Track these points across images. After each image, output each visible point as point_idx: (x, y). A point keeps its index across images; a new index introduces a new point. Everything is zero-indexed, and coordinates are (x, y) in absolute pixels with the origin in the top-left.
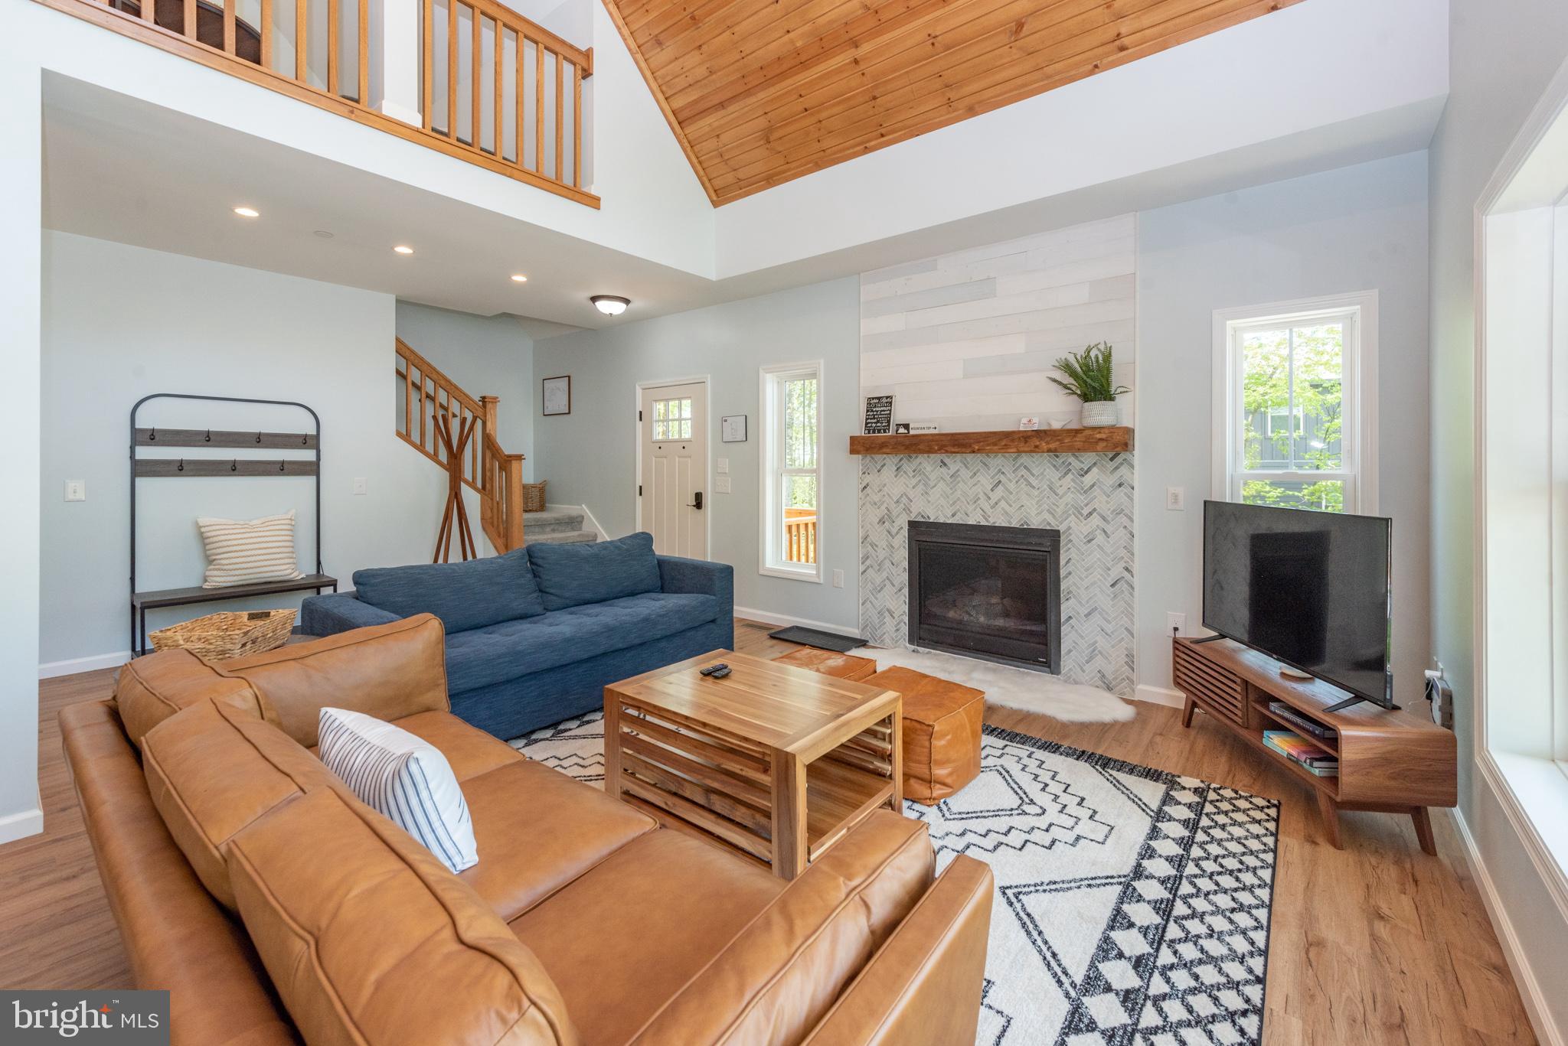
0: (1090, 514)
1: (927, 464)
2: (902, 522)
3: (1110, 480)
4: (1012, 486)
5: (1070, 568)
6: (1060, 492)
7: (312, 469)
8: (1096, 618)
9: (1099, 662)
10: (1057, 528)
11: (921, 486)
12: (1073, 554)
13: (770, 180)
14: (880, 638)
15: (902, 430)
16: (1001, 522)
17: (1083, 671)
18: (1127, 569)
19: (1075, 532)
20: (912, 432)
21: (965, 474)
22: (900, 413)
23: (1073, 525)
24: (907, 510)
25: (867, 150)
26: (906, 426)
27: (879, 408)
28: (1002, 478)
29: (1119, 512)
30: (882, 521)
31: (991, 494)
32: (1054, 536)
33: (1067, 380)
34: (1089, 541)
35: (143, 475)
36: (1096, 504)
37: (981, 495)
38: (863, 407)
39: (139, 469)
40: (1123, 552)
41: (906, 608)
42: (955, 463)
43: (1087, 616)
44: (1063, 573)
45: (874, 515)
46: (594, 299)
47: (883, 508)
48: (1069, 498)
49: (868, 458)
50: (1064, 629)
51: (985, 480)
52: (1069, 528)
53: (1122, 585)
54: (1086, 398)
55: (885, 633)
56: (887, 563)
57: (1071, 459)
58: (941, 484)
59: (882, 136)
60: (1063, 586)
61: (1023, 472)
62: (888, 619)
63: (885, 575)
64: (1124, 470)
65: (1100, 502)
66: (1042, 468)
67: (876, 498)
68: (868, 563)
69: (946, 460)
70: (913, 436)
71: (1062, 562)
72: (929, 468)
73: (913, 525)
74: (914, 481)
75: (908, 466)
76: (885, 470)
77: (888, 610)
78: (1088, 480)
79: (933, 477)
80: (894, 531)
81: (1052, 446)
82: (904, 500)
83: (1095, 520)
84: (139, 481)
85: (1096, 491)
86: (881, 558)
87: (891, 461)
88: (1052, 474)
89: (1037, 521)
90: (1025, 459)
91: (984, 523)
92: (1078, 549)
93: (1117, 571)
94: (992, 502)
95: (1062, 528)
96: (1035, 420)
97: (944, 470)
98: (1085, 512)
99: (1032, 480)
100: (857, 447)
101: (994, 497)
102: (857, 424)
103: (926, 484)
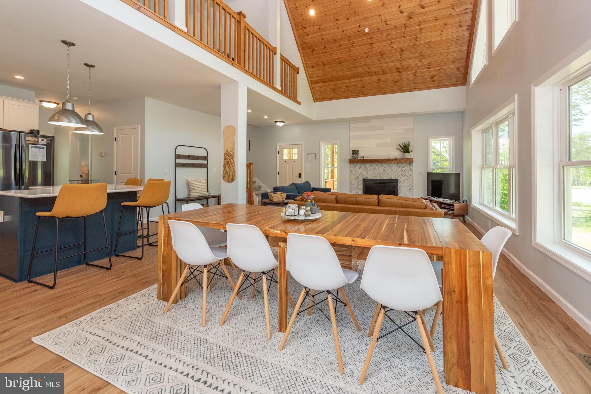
1: (368, 166)
2: (361, 179)
3: (408, 169)
4: (388, 170)
5: (401, 187)
6: (398, 171)
7: (206, 166)
12: (401, 184)
13: (332, 99)
15: (362, 158)
16: (385, 178)
18: (412, 187)
19: (401, 179)
20: (364, 159)
21: (377, 168)
22: (361, 154)
23: (401, 178)
24: (362, 176)
25: (359, 97)
26: (363, 157)
27: (355, 153)
28: (386, 169)
29: (410, 175)
30: (356, 179)
31: (383, 172)
32: (397, 181)
33: (400, 149)
34: (404, 181)
35: (178, 167)
36: (406, 174)
37: (381, 172)
38: (351, 152)
39: (177, 165)
40: (411, 183)
42: (374, 166)
44: (399, 188)
45: (353, 178)
46: (276, 122)
47: (356, 176)
48: (400, 173)
49: (352, 165)
51: (382, 169)
53: (411, 190)
54: (404, 152)
56: (357, 188)
57: (401, 165)
58: (371, 170)
59: (363, 94)
60: (399, 191)
61: (390, 167)
63: (357, 191)
64: (411, 167)
65: (407, 174)
66: (394, 167)
67: (354, 174)
68: (352, 189)
69: (372, 165)
71: (399, 186)
72: (368, 167)
73: (364, 179)
74: (364, 170)
75: (363, 166)
76: (356, 167)
78: (404, 169)
79: (369, 169)
80: (359, 181)
81: (398, 162)
82: (362, 174)
83: (406, 177)
84: (177, 168)
85: (406, 171)
86: (356, 187)
87: (358, 165)
88: (397, 168)
89: (393, 178)
90: (391, 165)
91: (381, 178)
93: (410, 187)
94: (383, 174)
95: (399, 179)
96: (393, 156)
97: (372, 167)
98: (403, 175)
99: (392, 169)
100: (351, 162)
101: (384, 173)
102: (349, 156)
103: (367, 170)
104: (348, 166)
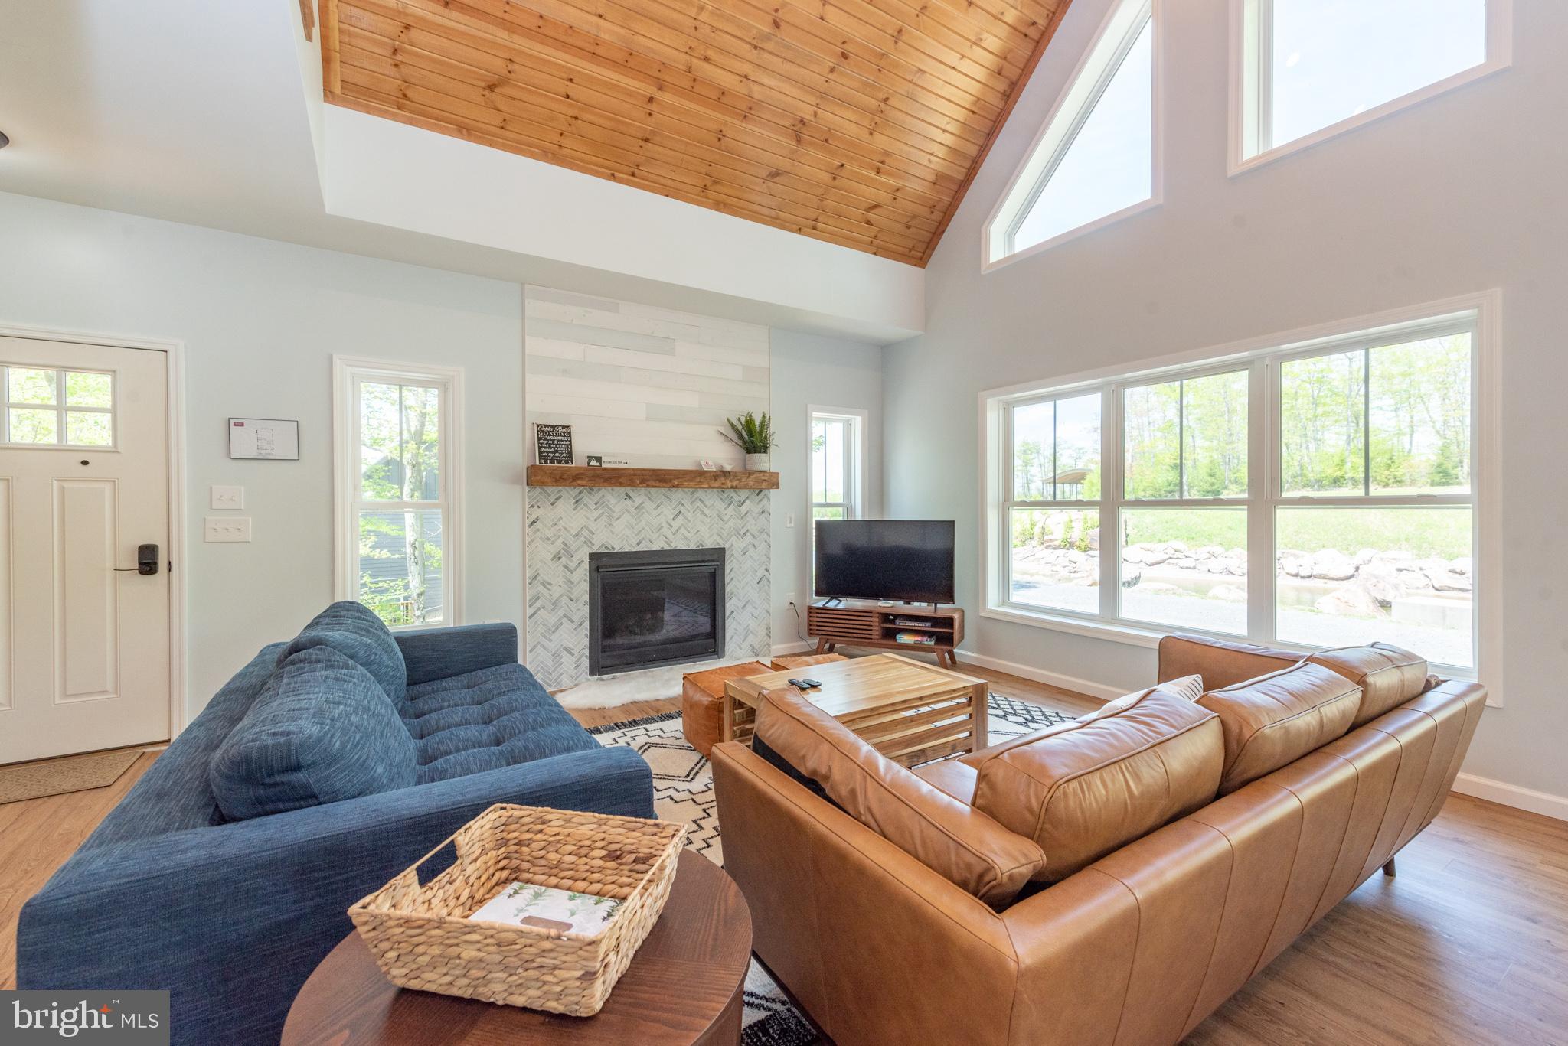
0: (745, 534)
1: (612, 497)
2: (583, 555)
3: (757, 509)
4: (690, 515)
5: (733, 575)
6: (726, 518)
8: (749, 608)
9: (751, 639)
10: (723, 546)
11: (604, 518)
12: (735, 564)
14: (556, 680)
15: (594, 463)
16: (681, 545)
17: (741, 648)
18: (767, 570)
19: (735, 548)
20: (604, 465)
21: (649, 505)
22: (583, 447)
23: (734, 543)
24: (588, 542)
25: (613, 177)
26: (599, 459)
27: (553, 439)
28: (683, 509)
29: (762, 531)
30: (557, 557)
31: (672, 523)
32: (721, 552)
33: (732, 436)
34: (745, 553)
36: (748, 527)
37: (664, 524)
38: (531, 435)
40: (764, 558)
41: (587, 641)
42: (639, 496)
43: (743, 608)
44: (727, 580)
45: (546, 552)
47: (559, 542)
48: (731, 523)
49: (538, 490)
50: (728, 622)
51: (668, 511)
52: (732, 545)
53: (764, 581)
54: (749, 451)
55: (561, 674)
56: (565, 599)
57: (733, 494)
58: (626, 516)
60: (728, 589)
61: (699, 504)
62: (565, 656)
63: (561, 613)
64: (765, 502)
65: (752, 526)
66: (711, 500)
67: (549, 533)
68: (538, 604)
69: (629, 493)
70: (605, 469)
71: (727, 571)
72: (613, 501)
73: (594, 557)
74: (596, 514)
75: (590, 499)
76: (560, 504)
77: (566, 649)
78: (744, 509)
79: (617, 509)
80: (572, 565)
81: (735, 483)
82: (585, 533)
83: (748, 537)
85: (749, 517)
86: (556, 596)
87: (568, 494)
88: (720, 505)
89: (709, 543)
90: (700, 494)
91: (667, 548)
92: (737, 560)
93: (761, 572)
94: (674, 530)
95: (727, 546)
96: (710, 463)
97: (628, 502)
98: (742, 533)
99: (705, 510)
100: (534, 477)
101: (676, 524)
102: (519, 450)
103: (610, 517)
104: (518, 495)
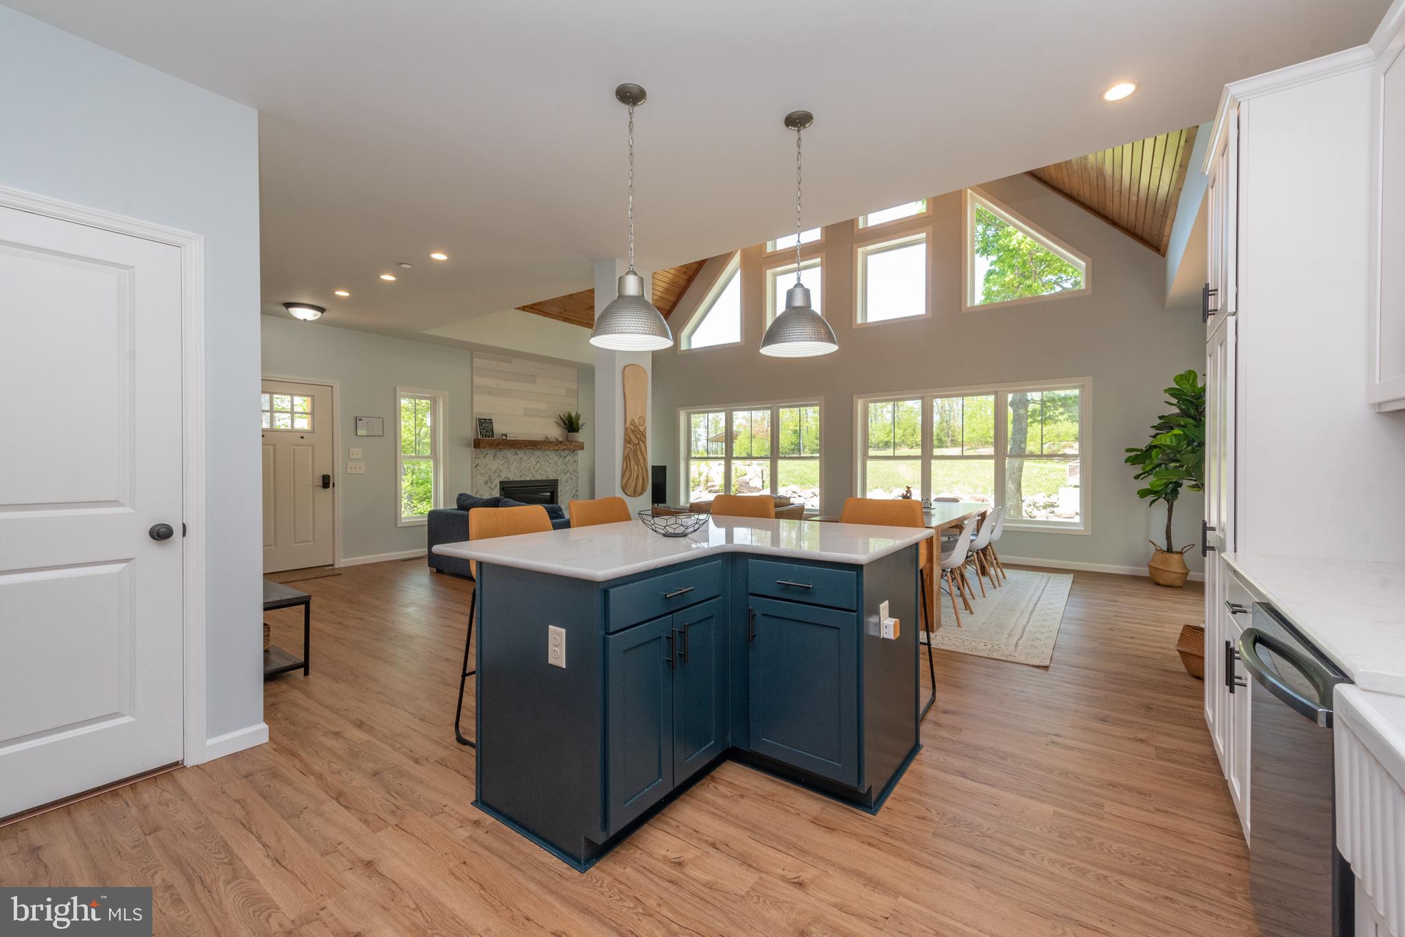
0: (567, 472)
1: (509, 454)
2: (497, 482)
3: (573, 460)
4: (543, 463)
5: (561, 492)
6: (559, 464)
10: (557, 479)
11: (506, 464)
12: (562, 487)
15: (504, 437)
16: (539, 478)
18: (577, 490)
19: (562, 478)
20: (508, 438)
21: (525, 458)
22: (499, 429)
24: (499, 476)
26: (506, 436)
27: (485, 425)
28: (540, 460)
29: (574, 471)
30: (486, 483)
31: (535, 467)
32: (556, 481)
33: (562, 424)
34: (567, 482)
36: (568, 469)
37: (532, 467)
38: (475, 424)
40: (575, 485)
42: (521, 453)
44: (559, 495)
45: (481, 480)
47: (487, 476)
48: (561, 467)
49: (478, 450)
51: (533, 461)
54: (569, 431)
57: (561, 452)
58: (515, 463)
60: (559, 500)
61: (547, 457)
64: (576, 456)
65: (570, 469)
66: (553, 456)
67: (483, 471)
69: (517, 452)
70: (509, 440)
71: (559, 490)
72: (510, 456)
73: (501, 483)
74: (503, 462)
75: (500, 455)
76: (487, 457)
78: (566, 460)
79: (512, 460)
80: (493, 487)
82: (498, 471)
83: (568, 474)
85: (569, 464)
87: (491, 452)
88: (556, 458)
89: (551, 477)
90: (547, 452)
91: (533, 479)
92: (564, 485)
93: (574, 491)
94: (536, 470)
95: (559, 479)
97: (516, 456)
98: (565, 472)
99: (549, 460)
100: (477, 444)
101: (537, 467)
102: (469, 430)
103: (508, 463)
104: (468, 453)
